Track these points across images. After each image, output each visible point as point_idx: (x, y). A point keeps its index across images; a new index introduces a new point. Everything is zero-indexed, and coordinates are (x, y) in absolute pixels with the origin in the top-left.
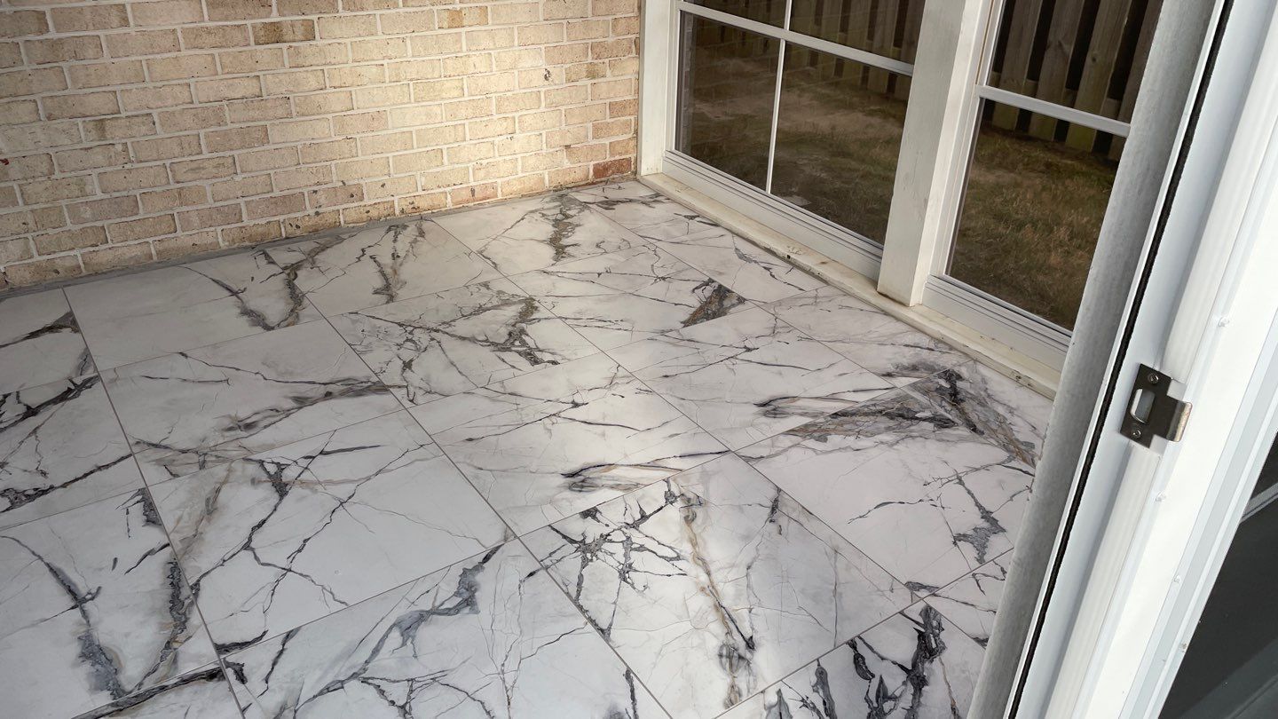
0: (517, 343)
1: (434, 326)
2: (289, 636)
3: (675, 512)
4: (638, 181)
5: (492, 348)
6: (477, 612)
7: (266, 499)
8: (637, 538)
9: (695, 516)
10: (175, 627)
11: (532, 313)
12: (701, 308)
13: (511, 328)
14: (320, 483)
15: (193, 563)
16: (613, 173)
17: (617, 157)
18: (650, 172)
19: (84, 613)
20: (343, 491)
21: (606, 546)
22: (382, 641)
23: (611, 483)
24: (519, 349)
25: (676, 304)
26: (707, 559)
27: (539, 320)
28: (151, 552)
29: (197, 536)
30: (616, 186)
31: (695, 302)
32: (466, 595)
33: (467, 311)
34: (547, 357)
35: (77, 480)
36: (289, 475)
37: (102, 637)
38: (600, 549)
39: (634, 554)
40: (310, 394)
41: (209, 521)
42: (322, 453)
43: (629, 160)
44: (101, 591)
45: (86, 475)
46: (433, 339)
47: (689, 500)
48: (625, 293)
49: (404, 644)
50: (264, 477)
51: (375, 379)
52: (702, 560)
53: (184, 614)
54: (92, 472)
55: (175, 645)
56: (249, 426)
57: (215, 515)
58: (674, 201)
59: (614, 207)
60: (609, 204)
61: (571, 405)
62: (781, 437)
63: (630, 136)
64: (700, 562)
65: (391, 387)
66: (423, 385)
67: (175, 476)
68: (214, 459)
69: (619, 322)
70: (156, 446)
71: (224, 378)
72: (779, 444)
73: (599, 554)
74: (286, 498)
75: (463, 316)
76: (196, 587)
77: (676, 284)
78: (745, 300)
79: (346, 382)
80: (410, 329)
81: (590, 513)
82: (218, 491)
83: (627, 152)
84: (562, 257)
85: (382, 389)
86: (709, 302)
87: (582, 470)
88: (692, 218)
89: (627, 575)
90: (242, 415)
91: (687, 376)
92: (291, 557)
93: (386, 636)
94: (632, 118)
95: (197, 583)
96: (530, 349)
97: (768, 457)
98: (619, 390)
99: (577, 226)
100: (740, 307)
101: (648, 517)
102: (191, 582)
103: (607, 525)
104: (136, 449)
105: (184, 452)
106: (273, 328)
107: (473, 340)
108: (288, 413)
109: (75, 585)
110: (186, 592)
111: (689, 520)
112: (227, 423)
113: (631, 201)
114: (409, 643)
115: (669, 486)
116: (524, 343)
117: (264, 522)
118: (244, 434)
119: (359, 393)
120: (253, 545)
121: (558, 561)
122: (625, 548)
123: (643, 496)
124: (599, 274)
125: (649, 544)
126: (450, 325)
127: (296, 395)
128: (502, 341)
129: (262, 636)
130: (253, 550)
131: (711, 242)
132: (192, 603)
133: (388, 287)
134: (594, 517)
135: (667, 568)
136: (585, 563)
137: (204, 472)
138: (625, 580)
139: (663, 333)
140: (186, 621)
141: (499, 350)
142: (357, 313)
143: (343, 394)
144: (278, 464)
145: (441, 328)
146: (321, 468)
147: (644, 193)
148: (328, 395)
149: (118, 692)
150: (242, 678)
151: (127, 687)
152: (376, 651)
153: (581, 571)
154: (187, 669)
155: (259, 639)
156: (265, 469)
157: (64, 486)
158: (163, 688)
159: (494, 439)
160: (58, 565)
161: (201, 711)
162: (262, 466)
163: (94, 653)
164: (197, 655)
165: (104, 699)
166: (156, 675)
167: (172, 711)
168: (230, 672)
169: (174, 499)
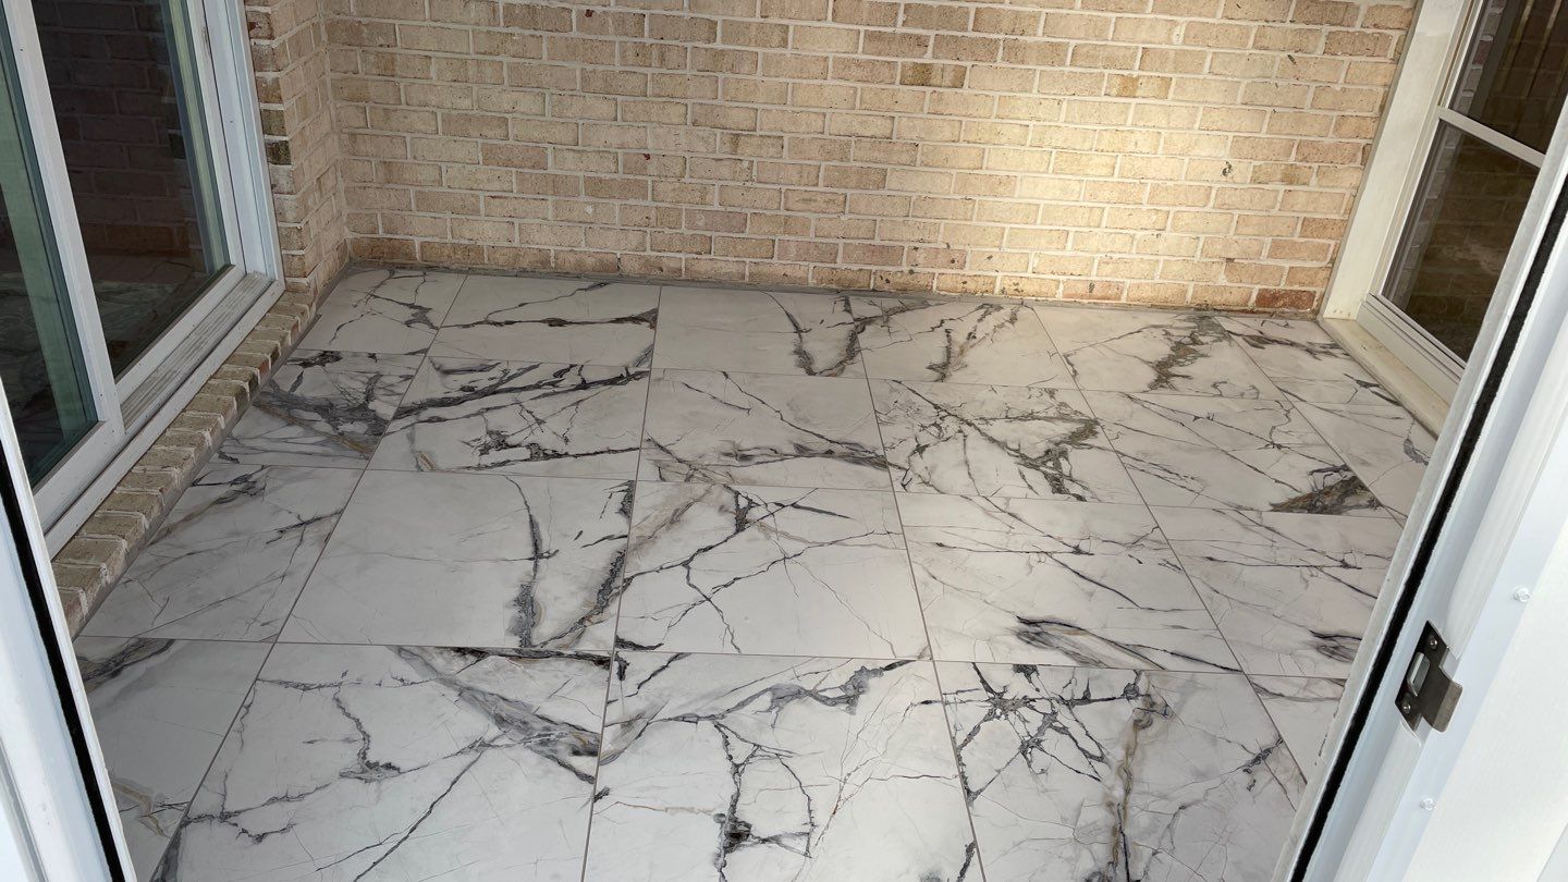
0: (1050, 464)
1: (969, 417)
2: (677, 656)
3: (1127, 710)
4: (1317, 323)
5: (1019, 460)
6: (853, 713)
7: (723, 528)
8: (1064, 717)
9: (1150, 723)
10: (595, 608)
11: (1087, 437)
12: (1310, 496)
13: (1051, 446)
14: (776, 532)
15: (637, 560)
16: (1284, 305)
17: (1296, 287)
18: (1337, 315)
19: (536, 566)
20: (791, 547)
21: (1024, 711)
22: (752, 698)
23: (1069, 648)
24: (1049, 471)
25: (1276, 481)
26: (1135, 776)
27: (1091, 447)
28: (610, 538)
29: (652, 538)
30: (1283, 322)
31: (1305, 486)
32: (851, 692)
33: (1014, 413)
34: (1076, 489)
35: (588, 454)
36: (755, 514)
37: (538, 593)
38: (1015, 711)
39: (1050, 733)
40: (813, 447)
41: (668, 529)
42: (794, 505)
43: (1312, 295)
44: (558, 555)
45: (596, 453)
46: (960, 431)
47: (1153, 704)
48: (1218, 449)
49: (769, 710)
50: (733, 508)
51: (880, 452)
52: (1129, 775)
53: (607, 600)
54: (602, 452)
55: (587, 623)
56: (745, 458)
57: (675, 526)
58: (1353, 359)
59: (1265, 346)
60: (1260, 341)
61: (1072, 550)
62: (1325, 683)
63: (1324, 264)
64: (1125, 775)
65: (891, 464)
66: (925, 474)
67: (662, 479)
68: (701, 476)
69: (1188, 480)
70: (661, 448)
71: (747, 406)
72: (1316, 691)
73: (1011, 715)
74: (741, 534)
75: (1007, 417)
76: (628, 581)
77: (1294, 459)
78: (1380, 505)
79: (852, 447)
80: (943, 414)
81: (1026, 670)
82: (689, 506)
83: (1312, 284)
84: (1162, 386)
85: (882, 464)
86: (1327, 491)
87: (1043, 622)
88: (1367, 385)
89: (1030, 750)
90: (744, 445)
91: (1238, 567)
92: (716, 589)
93: (758, 695)
94: (1333, 243)
95: (630, 579)
96: (1061, 474)
97: (1289, 698)
98: (1139, 553)
99: (1202, 356)
100: (1369, 512)
101: (1090, 701)
102: (627, 576)
103: (1037, 690)
104: (645, 445)
105: (680, 461)
106: (815, 374)
107: (1003, 445)
108: (784, 457)
109: (541, 540)
110: (619, 582)
111: (1138, 725)
112: (728, 448)
113: (1292, 344)
114: (774, 711)
115: (1137, 678)
116: (1057, 466)
117: (711, 548)
118: (737, 463)
119: (857, 461)
120: (691, 564)
121: (962, 702)
122: (1044, 722)
123: (1097, 678)
124: (1196, 418)
125: (1075, 729)
126: (987, 423)
127: (799, 442)
128: (1035, 456)
129: (657, 647)
130: (689, 568)
131: (1376, 422)
132: (618, 594)
133: (945, 365)
134: (1028, 676)
135: (1082, 763)
136: (990, 716)
137: (687, 485)
138: (1024, 754)
139: (1238, 509)
140: (604, 607)
141: (1025, 465)
142: (900, 383)
143: (843, 457)
144: (750, 501)
145: (976, 423)
146: (787, 520)
147: (1320, 339)
148: (829, 453)
149: (526, 641)
150: (621, 676)
151: (535, 641)
152: (742, 705)
153: (981, 722)
154: (586, 647)
155: (653, 648)
156: (737, 501)
157: (576, 456)
158: (559, 655)
159: (966, 553)
160: (538, 519)
161: (577, 687)
162: (736, 497)
163: (526, 602)
164: (599, 639)
165: (513, 643)
166: (560, 641)
167: (556, 676)
168: (615, 666)
169: (651, 499)
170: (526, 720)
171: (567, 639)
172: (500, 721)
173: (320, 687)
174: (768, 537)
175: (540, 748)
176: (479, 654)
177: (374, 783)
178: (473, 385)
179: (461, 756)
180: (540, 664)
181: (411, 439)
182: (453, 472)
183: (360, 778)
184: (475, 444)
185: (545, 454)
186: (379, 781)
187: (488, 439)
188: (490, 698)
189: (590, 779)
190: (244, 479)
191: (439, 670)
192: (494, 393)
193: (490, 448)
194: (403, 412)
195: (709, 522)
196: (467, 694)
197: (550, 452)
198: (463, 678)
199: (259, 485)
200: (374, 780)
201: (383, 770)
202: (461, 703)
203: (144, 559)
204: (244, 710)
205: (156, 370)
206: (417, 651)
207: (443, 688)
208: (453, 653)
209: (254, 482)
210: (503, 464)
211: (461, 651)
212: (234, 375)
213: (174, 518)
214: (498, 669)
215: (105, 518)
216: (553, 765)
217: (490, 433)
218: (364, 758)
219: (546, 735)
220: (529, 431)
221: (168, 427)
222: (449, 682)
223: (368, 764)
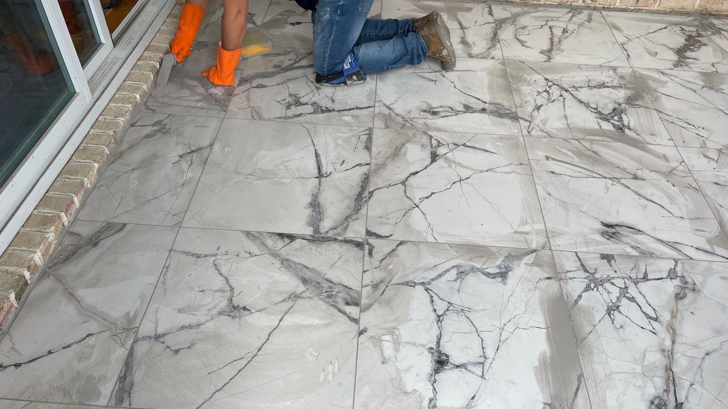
0: (616, 118)
1: (566, 87)
2: (401, 243)
3: (671, 287)
5: (597, 115)
6: (505, 284)
7: (423, 160)
8: (633, 291)
9: (685, 296)
10: (354, 210)
11: (638, 100)
13: (617, 106)
14: (454, 163)
15: (375, 180)
19: (320, 182)
20: (464, 173)
21: (607, 285)
22: (446, 272)
23: (633, 244)
24: (616, 123)
26: (678, 332)
28: (360, 165)
29: (384, 165)
32: (503, 270)
33: (593, 84)
35: (346, 110)
36: (442, 150)
37: (322, 200)
38: (602, 285)
39: (624, 301)
40: (474, 106)
41: (392, 160)
42: (464, 145)
44: (331, 175)
45: (350, 109)
46: (561, 96)
47: (686, 283)
48: (717, 108)
49: (456, 280)
50: (429, 146)
51: (514, 110)
52: (674, 331)
53: (360, 205)
54: (353, 109)
55: (350, 220)
56: (434, 113)
57: (397, 158)
61: (631, 177)
64: (671, 331)
65: (521, 118)
66: (541, 124)
67: (388, 127)
68: (410, 125)
69: (700, 129)
70: (386, 106)
71: (434, 79)
73: (600, 287)
74: (434, 164)
75: (589, 86)
76: (371, 193)
79: (497, 106)
80: (550, 84)
81: (607, 258)
82: (404, 144)
84: (681, 65)
85: (515, 118)
87: (617, 225)
89: (612, 312)
90: (435, 105)
92: (422, 200)
93: (449, 270)
95: (373, 192)
96: (623, 125)
99: (704, 45)
101: (648, 280)
102: (371, 189)
103: (615, 271)
104: (377, 104)
105: (397, 115)
106: (473, 57)
107: (587, 105)
108: (457, 113)
109: (322, 166)
110: (366, 194)
111: (679, 297)
112: (425, 107)
114: (459, 281)
115: (676, 265)
116: (621, 120)
117: (417, 172)
118: (430, 116)
119: (501, 116)
120: (407, 183)
121: (570, 278)
122: (620, 293)
123: (651, 264)
124: (703, 87)
125: (639, 298)
126: (577, 90)
127: (466, 103)
128: (606, 113)
129: (389, 236)
130: (405, 186)
132: (366, 201)
133: (550, 50)
134: (609, 261)
135: (644, 322)
136: (588, 288)
138: (609, 315)
140: (359, 210)
141: (601, 119)
142: (524, 63)
143: (492, 113)
144: (439, 142)
145: (570, 90)
146: (460, 155)
148: (483, 110)
149: (317, 230)
150: (370, 253)
151: (322, 231)
152: (440, 276)
153: (582, 293)
154: (350, 235)
155: (387, 237)
156: (431, 142)
157: (339, 111)
158: (335, 240)
159: (567, 178)
160: (319, 152)
161: (346, 261)
162: (431, 139)
163: (315, 205)
164: (356, 231)
165: (309, 231)
166: (335, 231)
167: (334, 253)
168: (367, 247)
169: (381, 139)
170: (319, 281)
171: (339, 230)
172: (305, 281)
173: (206, 256)
174: (450, 167)
175: (327, 300)
176: (291, 237)
177: (237, 319)
178: (280, 64)
179: (284, 303)
180: (325, 246)
181: (248, 99)
182: (272, 121)
183: (229, 315)
184: (283, 102)
185: (322, 110)
186: (240, 318)
187: (290, 99)
188: (299, 267)
189: (356, 321)
190: (159, 123)
191: (270, 248)
192: (292, 69)
193: (291, 105)
194: (243, 81)
195: (416, 155)
196: (286, 263)
197: (324, 108)
198: (283, 252)
199: (168, 127)
200: (237, 317)
201: (241, 310)
202: (282, 268)
203: (109, 173)
204: (165, 269)
205: (108, 57)
206: (257, 235)
207: (273, 259)
208: (277, 237)
209: (165, 125)
210: (299, 115)
211: (281, 236)
212: (151, 59)
213: (124, 147)
214: (302, 248)
215: (85, 149)
216: (335, 311)
217: (291, 95)
218: (231, 302)
219: (330, 291)
220: (312, 94)
221: (117, 92)
222: (275, 255)
223: (233, 307)
